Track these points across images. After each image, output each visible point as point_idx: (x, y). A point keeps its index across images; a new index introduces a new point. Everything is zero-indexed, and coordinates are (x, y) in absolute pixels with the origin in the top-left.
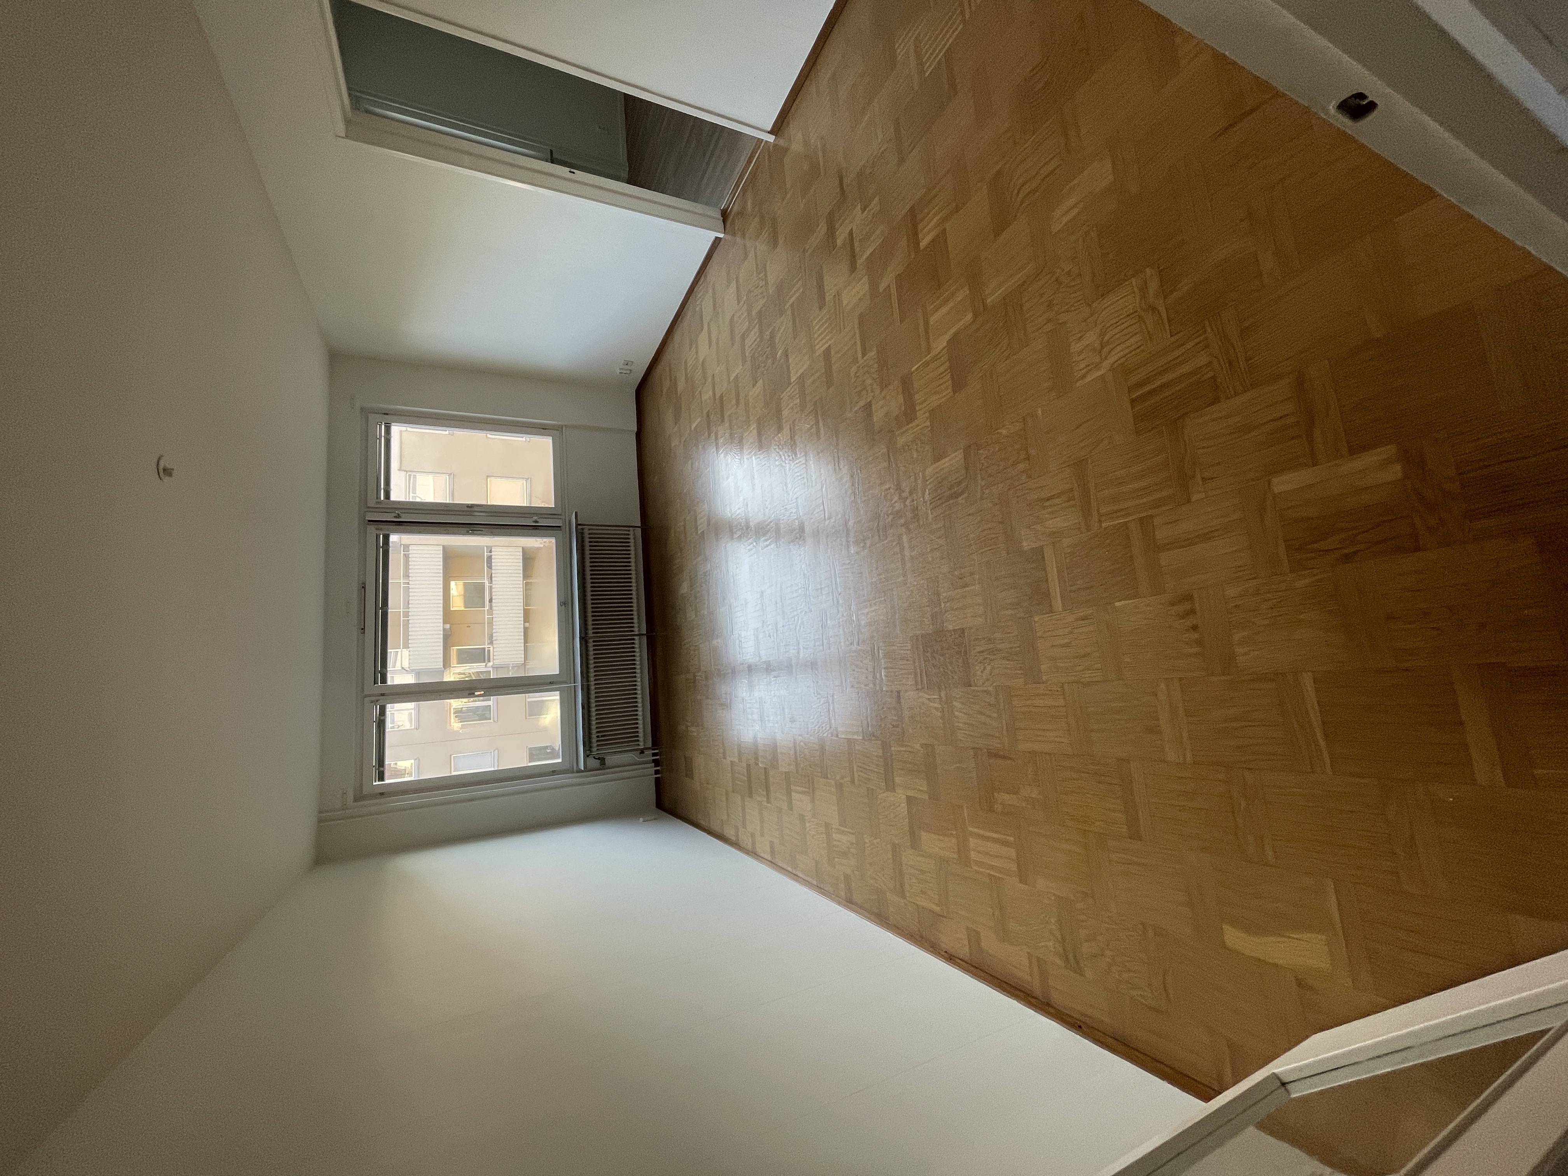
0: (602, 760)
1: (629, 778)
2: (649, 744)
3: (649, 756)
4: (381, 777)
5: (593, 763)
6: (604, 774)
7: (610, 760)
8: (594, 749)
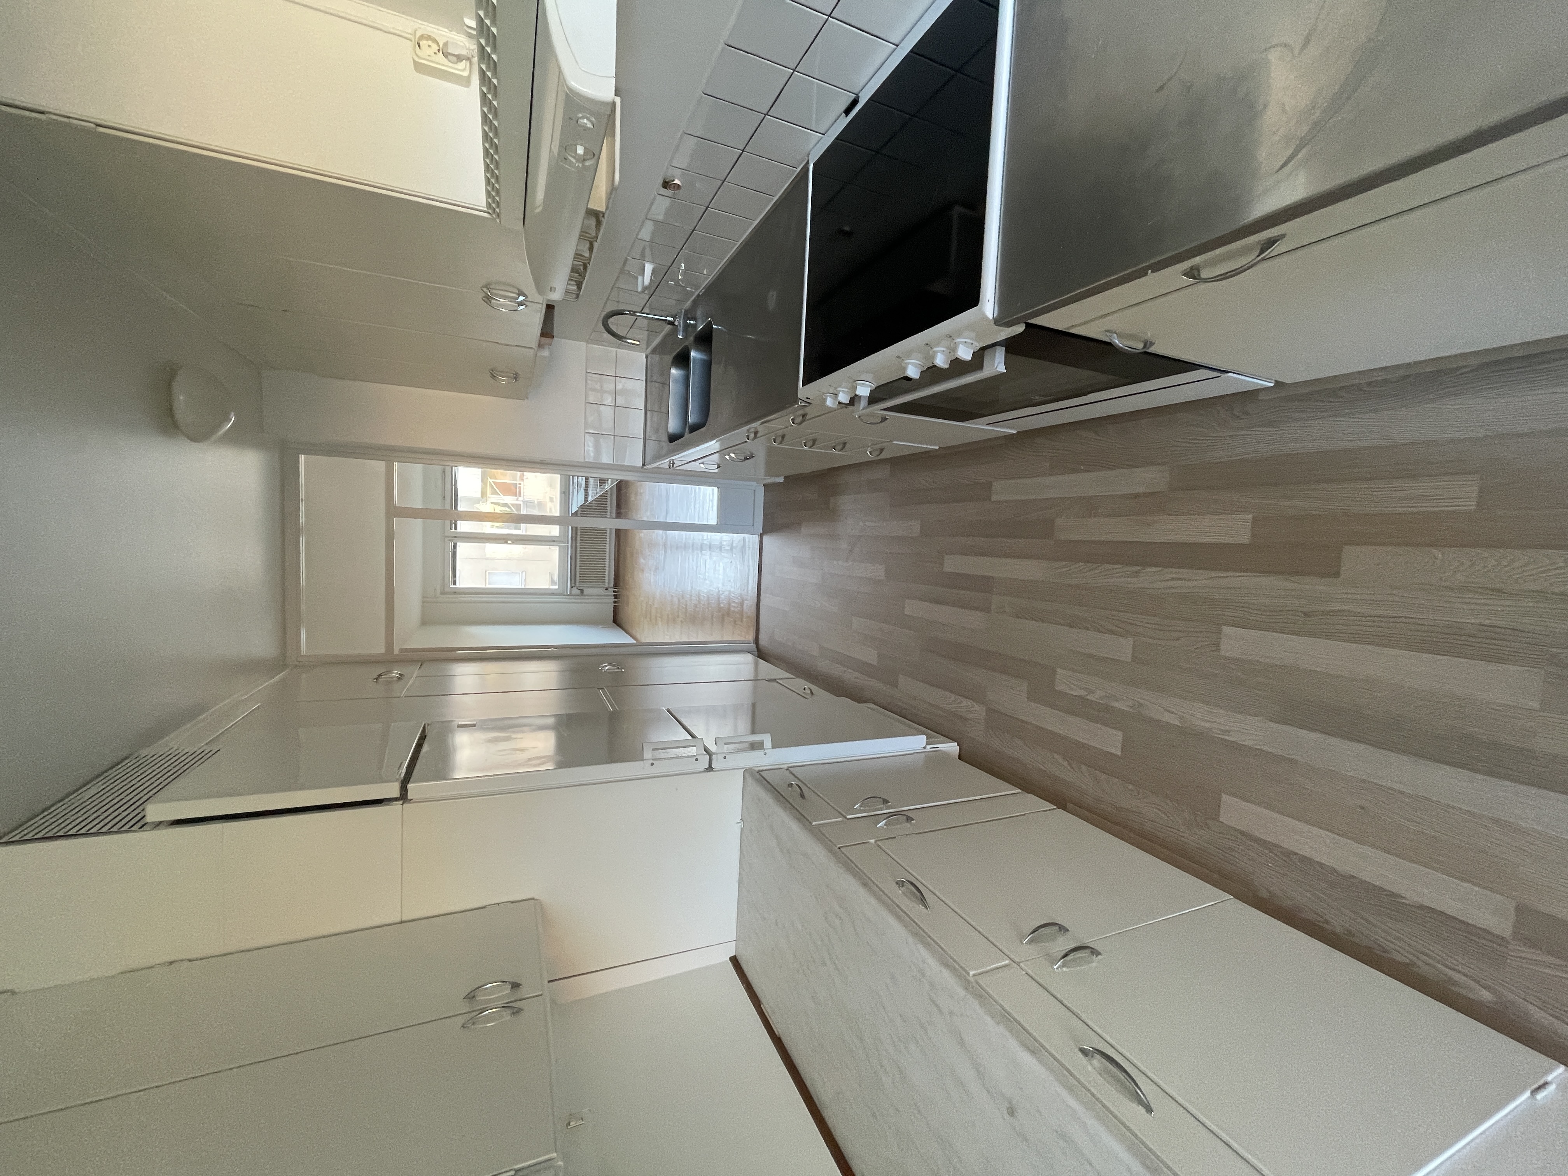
0: (582, 591)
1: (597, 603)
2: (612, 585)
3: (611, 592)
4: (454, 584)
5: (575, 591)
6: (580, 599)
7: (586, 591)
8: (577, 583)
